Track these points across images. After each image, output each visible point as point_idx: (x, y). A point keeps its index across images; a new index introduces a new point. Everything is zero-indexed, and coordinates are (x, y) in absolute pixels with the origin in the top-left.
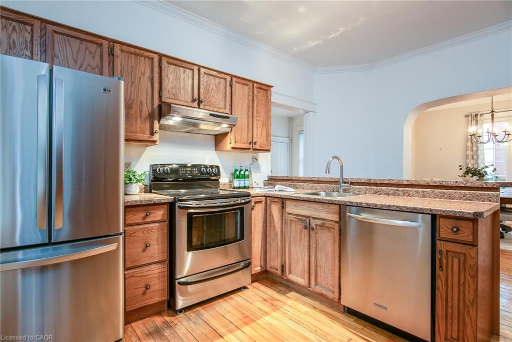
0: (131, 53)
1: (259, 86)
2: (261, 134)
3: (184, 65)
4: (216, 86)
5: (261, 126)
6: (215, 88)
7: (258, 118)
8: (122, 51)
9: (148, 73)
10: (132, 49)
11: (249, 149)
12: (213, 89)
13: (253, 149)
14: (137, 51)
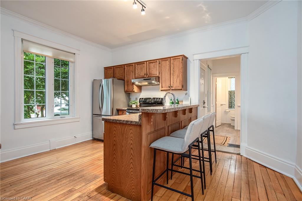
0: (128, 66)
1: (174, 58)
2: (177, 82)
3: (141, 63)
4: (153, 66)
5: (177, 78)
6: (153, 67)
7: (175, 74)
8: (126, 66)
9: (132, 71)
10: (128, 65)
11: (170, 90)
12: (152, 68)
13: (172, 90)
14: (129, 65)
